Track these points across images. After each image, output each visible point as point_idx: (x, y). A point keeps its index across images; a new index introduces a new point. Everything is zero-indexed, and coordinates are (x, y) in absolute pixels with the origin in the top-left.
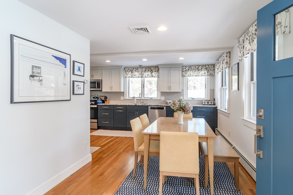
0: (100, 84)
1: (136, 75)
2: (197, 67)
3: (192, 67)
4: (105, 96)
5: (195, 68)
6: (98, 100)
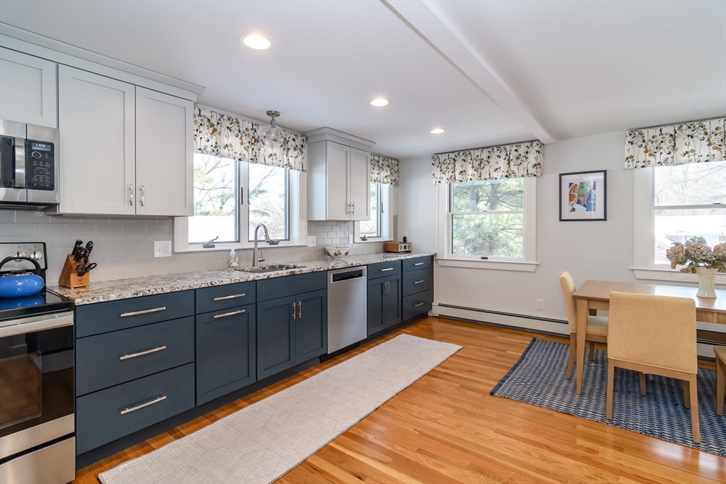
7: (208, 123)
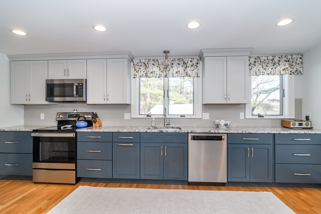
0: (83, 88)
1: (154, 72)
2: (271, 58)
3: (261, 59)
4: (93, 113)
5: (267, 59)
6: (78, 120)
7: (144, 64)
